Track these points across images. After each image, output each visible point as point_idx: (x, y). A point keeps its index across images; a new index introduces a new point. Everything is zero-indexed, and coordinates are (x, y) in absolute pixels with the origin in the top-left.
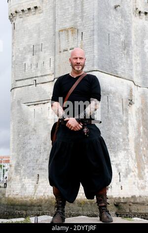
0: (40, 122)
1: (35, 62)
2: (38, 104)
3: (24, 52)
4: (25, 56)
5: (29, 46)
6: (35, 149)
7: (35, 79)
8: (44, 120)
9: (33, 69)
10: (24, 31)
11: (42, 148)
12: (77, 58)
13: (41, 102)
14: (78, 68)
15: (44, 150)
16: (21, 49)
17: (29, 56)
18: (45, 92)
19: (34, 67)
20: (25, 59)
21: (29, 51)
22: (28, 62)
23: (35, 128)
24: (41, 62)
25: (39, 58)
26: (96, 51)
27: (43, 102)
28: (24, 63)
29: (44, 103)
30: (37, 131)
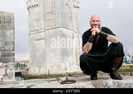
2: (39, 40)
4: (34, 22)
5: (35, 19)
6: (38, 56)
7: (38, 31)
8: (42, 46)
10: (33, 13)
11: (41, 56)
16: (32, 20)
18: (42, 36)
19: (37, 26)
23: (38, 49)
24: (40, 24)
26: (60, 20)
28: (33, 25)
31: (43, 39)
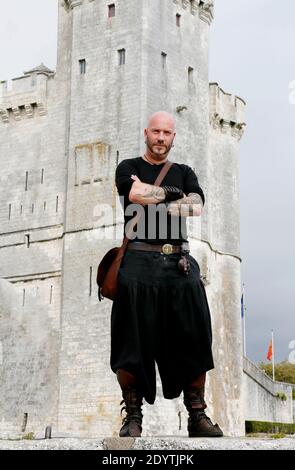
0: (34, 313)
1: (28, 203)
2: (31, 280)
3: (9, 184)
4: (12, 191)
5: (19, 173)
6: (21, 364)
7: (27, 233)
8: (42, 309)
9: (24, 215)
10: (11, 145)
11: (36, 362)
12: (158, 131)
13: (36, 277)
14: (160, 149)
15: (38, 367)
16: (4, 178)
17: (18, 191)
18: (45, 258)
19: (26, 211)
20: (10, 196)
21: (19, 183)
22: (15, 202)
23: (24, 325)
24: (39, 202)
25: (36, 195)
27: (41, 276)
28: (8, 203)
29: (43, 279)
30: (27, 331)
31: (52, 275)
